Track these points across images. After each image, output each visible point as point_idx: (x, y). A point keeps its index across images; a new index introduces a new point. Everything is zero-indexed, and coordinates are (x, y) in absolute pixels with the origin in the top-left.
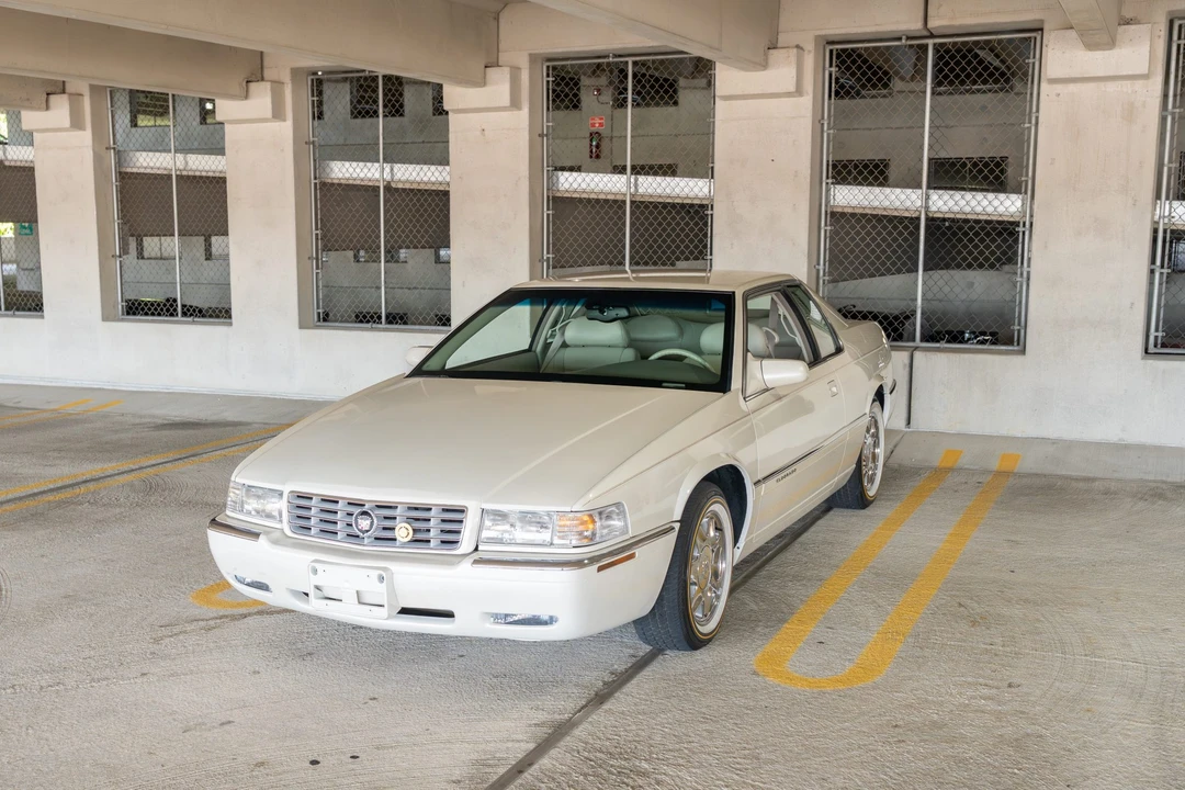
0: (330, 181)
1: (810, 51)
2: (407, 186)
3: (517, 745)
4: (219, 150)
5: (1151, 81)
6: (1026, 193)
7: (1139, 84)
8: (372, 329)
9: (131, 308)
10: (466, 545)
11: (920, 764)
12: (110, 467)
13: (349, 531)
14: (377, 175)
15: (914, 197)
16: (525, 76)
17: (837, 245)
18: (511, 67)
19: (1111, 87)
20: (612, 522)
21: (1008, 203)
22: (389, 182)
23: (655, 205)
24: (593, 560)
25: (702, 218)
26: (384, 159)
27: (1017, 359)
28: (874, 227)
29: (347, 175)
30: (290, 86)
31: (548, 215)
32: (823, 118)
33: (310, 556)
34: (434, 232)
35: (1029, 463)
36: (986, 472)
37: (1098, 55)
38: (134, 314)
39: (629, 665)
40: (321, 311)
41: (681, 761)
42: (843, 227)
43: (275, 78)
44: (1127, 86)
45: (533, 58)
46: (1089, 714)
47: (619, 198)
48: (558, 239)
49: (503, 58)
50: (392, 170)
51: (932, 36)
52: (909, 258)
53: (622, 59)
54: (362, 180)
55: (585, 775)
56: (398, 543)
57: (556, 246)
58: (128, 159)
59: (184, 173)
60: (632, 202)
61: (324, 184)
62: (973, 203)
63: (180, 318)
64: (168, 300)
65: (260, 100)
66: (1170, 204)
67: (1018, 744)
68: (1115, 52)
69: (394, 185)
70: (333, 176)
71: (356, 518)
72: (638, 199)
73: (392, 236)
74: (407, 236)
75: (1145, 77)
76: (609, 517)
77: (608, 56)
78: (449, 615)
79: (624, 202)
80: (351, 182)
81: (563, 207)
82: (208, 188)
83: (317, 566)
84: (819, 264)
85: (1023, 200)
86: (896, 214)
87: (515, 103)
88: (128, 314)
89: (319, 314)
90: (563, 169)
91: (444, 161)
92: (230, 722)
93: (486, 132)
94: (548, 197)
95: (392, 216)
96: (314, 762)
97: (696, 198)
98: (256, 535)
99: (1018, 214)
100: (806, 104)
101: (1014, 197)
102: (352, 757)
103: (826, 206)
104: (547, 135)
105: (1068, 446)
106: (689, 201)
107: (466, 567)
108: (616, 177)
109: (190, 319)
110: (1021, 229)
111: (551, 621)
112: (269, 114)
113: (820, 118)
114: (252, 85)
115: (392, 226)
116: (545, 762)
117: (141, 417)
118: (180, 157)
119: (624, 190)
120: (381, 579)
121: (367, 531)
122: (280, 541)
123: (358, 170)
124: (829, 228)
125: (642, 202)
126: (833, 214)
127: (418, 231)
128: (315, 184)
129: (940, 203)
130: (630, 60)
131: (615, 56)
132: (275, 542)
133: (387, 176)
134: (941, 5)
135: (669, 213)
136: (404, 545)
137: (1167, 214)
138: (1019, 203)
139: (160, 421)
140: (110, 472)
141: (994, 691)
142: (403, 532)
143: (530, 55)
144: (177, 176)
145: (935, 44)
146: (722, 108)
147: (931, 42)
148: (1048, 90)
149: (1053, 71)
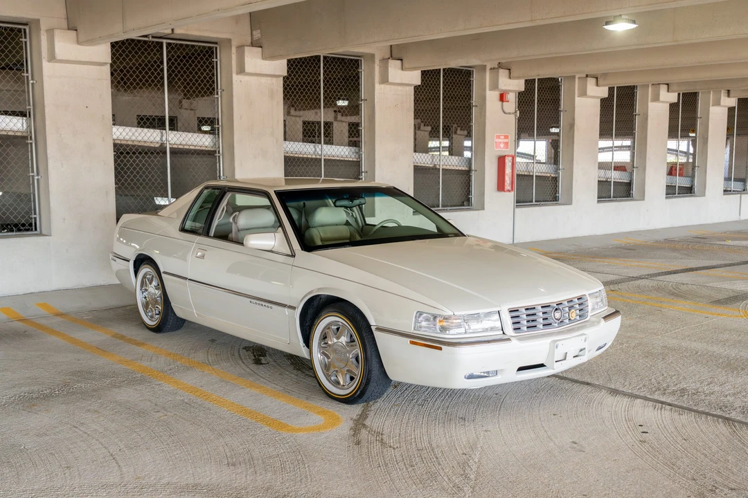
56: (568, 322)
71: (554, 313)
83: (559, 343)
98: (508, 340)
120: (586, 339)
121: (560, 319)
132: (520, 340)
136: (571, 322)
142: (573, 314)
146: (47, 67)
147: (165, 41)
148: (236, 78)
149: (248, 69)
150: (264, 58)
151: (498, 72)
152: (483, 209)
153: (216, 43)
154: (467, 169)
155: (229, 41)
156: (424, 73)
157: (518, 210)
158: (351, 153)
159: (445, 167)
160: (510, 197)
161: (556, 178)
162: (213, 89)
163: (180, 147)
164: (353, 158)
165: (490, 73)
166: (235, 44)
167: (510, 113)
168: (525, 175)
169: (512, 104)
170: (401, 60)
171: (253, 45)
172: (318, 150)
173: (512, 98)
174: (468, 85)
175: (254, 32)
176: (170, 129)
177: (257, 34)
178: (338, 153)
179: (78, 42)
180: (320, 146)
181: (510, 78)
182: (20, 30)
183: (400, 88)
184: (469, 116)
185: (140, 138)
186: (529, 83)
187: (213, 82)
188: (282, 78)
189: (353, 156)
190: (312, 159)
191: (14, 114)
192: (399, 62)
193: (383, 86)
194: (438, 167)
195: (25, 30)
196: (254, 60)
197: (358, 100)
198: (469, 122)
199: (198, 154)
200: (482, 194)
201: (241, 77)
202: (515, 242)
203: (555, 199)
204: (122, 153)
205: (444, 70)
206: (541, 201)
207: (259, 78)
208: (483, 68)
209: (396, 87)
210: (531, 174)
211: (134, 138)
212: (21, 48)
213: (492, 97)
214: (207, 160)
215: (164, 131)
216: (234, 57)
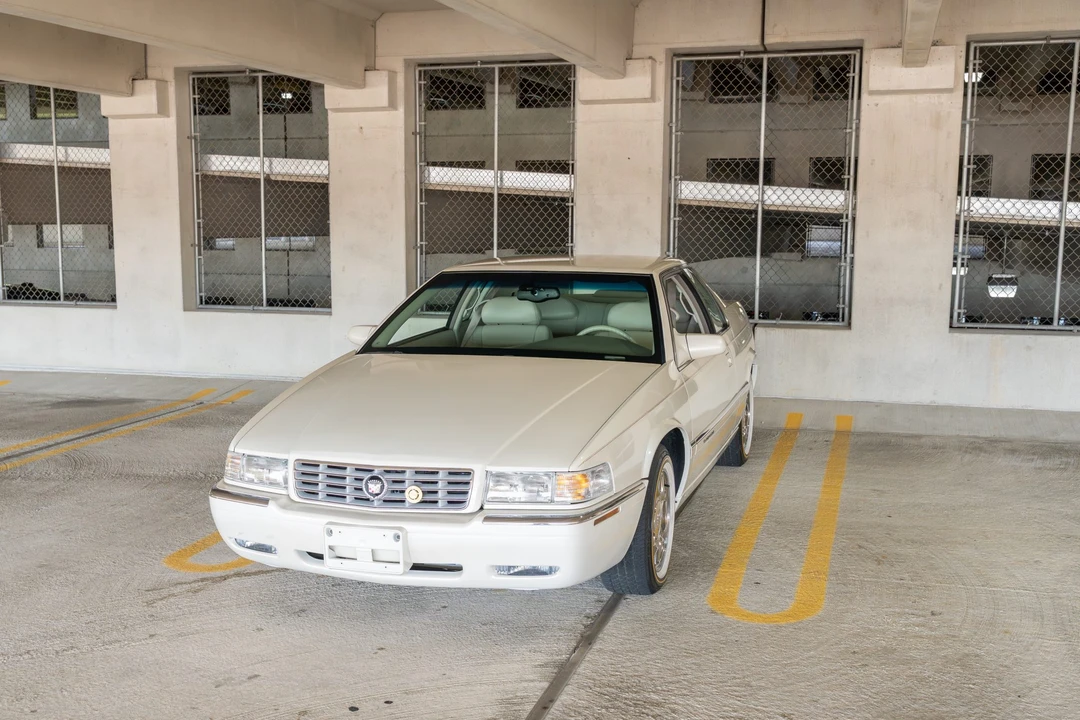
0: (211, 173)
1: (661, 63)
2: (286, 179)
3: (532, 684)
4: (103, 143)
5: (954, 94)
6: (848, 189)
7: (944, 97)
8: (254, 311)
9: (12, 292)
10: (472, 504)
11: (889, 684)
12: (27, 443)
13: (359, 494)
14: (257, 168)
15: (751, 192)
16: (400, 80)
17: (684, 234)
18: (389, 71)
19: (922, 99)
20: (601, 481)
21: (832, 198)
22: (268, 175)
23: (521, 198)
24: (588, 516)
25: (563, 210)
26: (264, 154)
27: (845, 333)
28: (717, 218)
29: (228, 168)
30: (173, 84)
31: (421, 206)
32: (671, 122)
33: (323, 520)
34: (313, 221)
35: (862, 423)
36: (828, 432)
37: (913, 71)
38: (15, 298)
39: (599, 609)
40: (203, 294)
41: (685, 692)
42: (689, 218)
43: (159, 77)
44: (934, 98)
45: (408, 63)
46: (1008, 635)
47: (487, 191)
48: (431, 229)
49: (380, 62)
50: (271, 164)
51: (766, 51)
52: (748, 245)
53: (489, 66)
54: (243, 173)
55: (607, 708)
56: (407, 504)
57: (429, 235)
58: (9, 151)
59: (66, 165)
60: (500, 195)
61: (205, 176)
62: (803, 198)
63: (62, 301)
64: (24, 285)
65: (145, 97)
66: (969, 199)
67: (963, 661)
68: (926, 69)
69: (273, 178)
70: (214, 168)
71: (367, 482)
72: (504, 192)
73: (272, 225)
74: (287, 225)
75: (949, 91)
76: (598, 477)
77: (476, 63)
78: (458, 569)
79: (492, 195)
80: (232, 174)
81: (435, 197)
82: (90, 178)
83: (332, 527)
84: (669, 250)
85: (845, 195)
86: (736, 207)
87: (392, 105)
88: (9, 298)
89: (201, 297)
90: (435, 164)
91: (322, 155)
92: (256, 676)
93: (364, 130)
94: (421, 190)
95: (272, 206)
96: (353, 709)
98: (265, 501)
99: (841, 207)
100: (658, 109)
101: (837, 192)
102: (387, 702)
103: (675, 199)
104: (419, 133)
105: (891, 408)
106: (552, 195)
107: (477, 523)
108: (483, 172)
109: (73, 303)
110: (844, 220)
111: (551, 571)
112: (154, 110)
113: (669, 121)
114: (137, 83)
115: (272, 216)
116: (565, 698)
117: (34, 395)
118: (61, 149)
119: (492, 183)
120: (398, 537)
121: (377, 495)
122: (289, 505)
123: (238, 164)
124: (677, 219)
125: (508, 195)
126: (681, 206)
127: (298, 221)
128: (197, 176)
129: (774, 197)
130: (496, 67)
131: (483, 63)
132: (284, 507)
133: (267, 170)
134: (775, 25)
135: (533, 204)
136: (413, 506)
137: (966, 208)
138: (842, 198)
139: (54, 400)
140: (27, 448)
141: (921, 619)
142: (413, 494)
143: (405, 60)
144: (59, 167)
145: (769, 59)
146: (582, 111)
147: (766, 57)
148: (868, 101)
149: (874, 84)
150: (907, 62)
153: (855, 48)
162: (844, 120)
166: (870, 46)
180: (1058, 204)
187: (846, 108)
207: (913, 97)
212: (569, 89)
216: (866, 67)
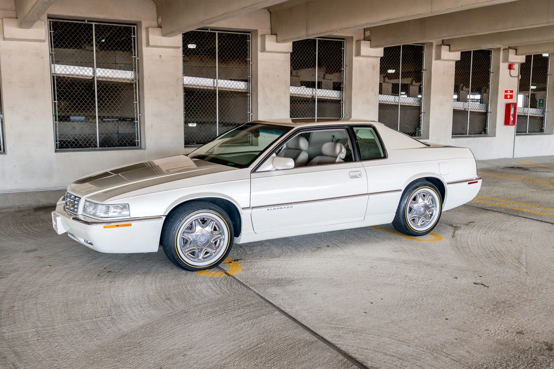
8: (92, 150)
15: (313, 91)
19: (369, 59)
25: (245, 97)
26: (96, 66)
37: (373, 49)
40: (58, 143)
52: (312, 112)
53: (214, 32)
60: (219, 91)
77: (208, 30)
79: (216, 90)
93: (162, 57)
97: (240, 89)
100: (288, 56)
101: (339, 92)
110: (341, 102)
112: (43, 38)
130: (217, 32)
131: (211, 30)
146: (261, 55)
147: (317, 39)
148: (355, 59)
149: (363, 53)
150: (371, 47)
151: (509, 51)
152: (495, 136)
153: (344, 39)
154: (485, 111)
155: (352, 38)
156: (462, 53)
157: (517, 137)
158: (416, 102)
159: (471, 110)
160: (512, 129)
161: (543, 117)
162: (341, 65)
163: (322, 98)
164: (416, 104)
165: (503, 52)
166: (355, 39)
167: (514, 77)
168: (522, 116)
169: (516, 71)
170: (449, 46)
171: (365, 39)
172: (397, 100)
173: (516, 67)
174: (489, 59)
175: (366, 33)
176: (318, 88)
177: (368, 33)
178: (408, 102)
179: (277, 41)
181: (516, 55)
182: (247, 35)
183: (447, 62)
184: (488, 79)
185: (302, 93)
186: (528, 58)
187: (341, 61)
188: (380, 58)
189: (417, 103)
190: (393, 105)
191: (242, 80)
192: (448, 47)
193: (437, 61)
194: (467, 110)
195: (249, 35)
196: (365, 48)
197: (421, 70)
198: (488, 82)
199: (332, 102)
200: (495, 127)
201: (357, 58)
202: (514, 157)
203: (541, 131)
204: (293, 101)
205: (473, 51)
206: (533, 132)
207: (367, 58)
208: (499, 49)
209: (445, 62)
210: (526, 115)
211: (299, 93)
212: (247, 45)
213: (503, 67)
214: (336, 105)
215: (314, 89)
216: (354, 47)
